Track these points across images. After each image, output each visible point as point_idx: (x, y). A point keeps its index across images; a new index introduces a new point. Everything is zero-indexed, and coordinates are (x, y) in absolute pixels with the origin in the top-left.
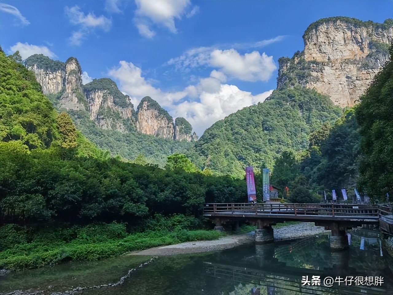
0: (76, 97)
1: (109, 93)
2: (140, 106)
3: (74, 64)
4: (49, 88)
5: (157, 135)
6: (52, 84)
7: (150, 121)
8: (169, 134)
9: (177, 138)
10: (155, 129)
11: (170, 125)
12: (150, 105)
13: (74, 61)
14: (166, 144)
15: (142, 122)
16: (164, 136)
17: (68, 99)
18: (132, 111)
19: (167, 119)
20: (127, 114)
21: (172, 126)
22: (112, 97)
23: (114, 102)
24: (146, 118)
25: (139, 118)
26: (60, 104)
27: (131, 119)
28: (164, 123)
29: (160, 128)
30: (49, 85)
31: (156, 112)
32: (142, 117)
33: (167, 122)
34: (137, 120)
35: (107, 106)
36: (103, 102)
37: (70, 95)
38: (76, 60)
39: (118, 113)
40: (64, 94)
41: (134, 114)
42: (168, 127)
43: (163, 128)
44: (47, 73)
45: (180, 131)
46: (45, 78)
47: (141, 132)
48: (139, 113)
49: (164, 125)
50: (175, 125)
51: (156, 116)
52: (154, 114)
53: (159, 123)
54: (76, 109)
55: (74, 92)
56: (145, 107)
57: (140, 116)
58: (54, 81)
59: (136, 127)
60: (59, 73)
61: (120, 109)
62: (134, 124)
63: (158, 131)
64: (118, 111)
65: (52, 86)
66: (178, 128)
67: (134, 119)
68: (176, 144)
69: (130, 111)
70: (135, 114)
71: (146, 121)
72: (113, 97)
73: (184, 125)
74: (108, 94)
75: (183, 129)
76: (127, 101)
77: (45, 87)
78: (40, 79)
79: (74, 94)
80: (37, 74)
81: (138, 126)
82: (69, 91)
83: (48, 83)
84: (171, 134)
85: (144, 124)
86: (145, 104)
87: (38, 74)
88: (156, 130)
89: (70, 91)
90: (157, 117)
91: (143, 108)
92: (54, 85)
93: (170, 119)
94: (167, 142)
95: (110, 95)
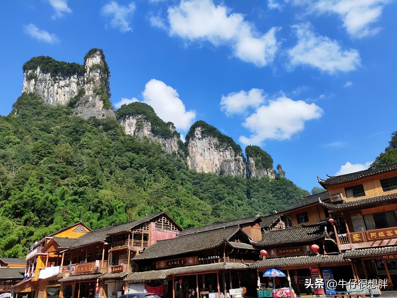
0: (101, 100)
1: (145, 119)
2: (191, 135)
3: (98, 57)
4: (58, 99)
5: (222, 172)
6: (63, 94)
7: (207, 154)
8: (239, 171)
9: (253, 175)
10: (216, 165)
11: (238, 157)
12: (205, 130)
13: (98, 53)
14: (238, 185)
15: (194, 157)
16: (232, 174)
17: (87, 105)
18: (180, 143)
19: (233, 148)
20: (172, 147)
21: (242, 159)
22: (150, 124)
23: (153, 131)
24: (200, 151)
25: (190, 151)
26: (74, 113)
27: (178, 153)
28: (228, 155)
29: (225, 163)
30: (58, 96)
31: (215, 141)
32: (194, 150)
33: (233, 153)
34: (187, 154)
35: (142, 135)
36: (137, 130)
37: (91, 99)
38: (101, 52)
39: (159, 146)
40: (81, 99)
41: (183, 145)
42: (236, 160)
43: (228, 161)
44: (57, 79)
45: (256, 165)
46: (52, 86)
47: (196, 171)
48: (190, 144)
49: (229, 157)
50: (246, 157)
51: (216, 145)
52: (212, 143)
53: (221, 155)
54: (100, 117)
55: (98, 94)
56: (197, 134)
57: (191, 147)
58: (67, 89)
59: (186, 164)
60: (74, 79)
61: (161, 141)
62: (184, 159)
63: (221, 167)
64: (158, 143)
65: (63, 97)
66: (252, 161)
67: (183, 153)
68: (255, 185)
69: (176, 142)
70: (184, 147)
71: (201, 154)
72: (152, 124)
73: (260, 156)
74: (143, 120)
75: (260, 161)
76: (171, 128)
77: (51, 99)
78: (45, 87)
79: (97, 96)
80: (40, 80)
81: (189, 163)
82: (89, 93)
83: (57, 93)
84: (242, 171)
85: (198, 158)
86: (198, 131)
87: (42, 79)
88: (218, 166)
89: (91, 92)
90: (217, 147)
91: (195, 137)
92: (66, 96)
93: (237, 149)
94: (238, 182)
95: (146, 121)
